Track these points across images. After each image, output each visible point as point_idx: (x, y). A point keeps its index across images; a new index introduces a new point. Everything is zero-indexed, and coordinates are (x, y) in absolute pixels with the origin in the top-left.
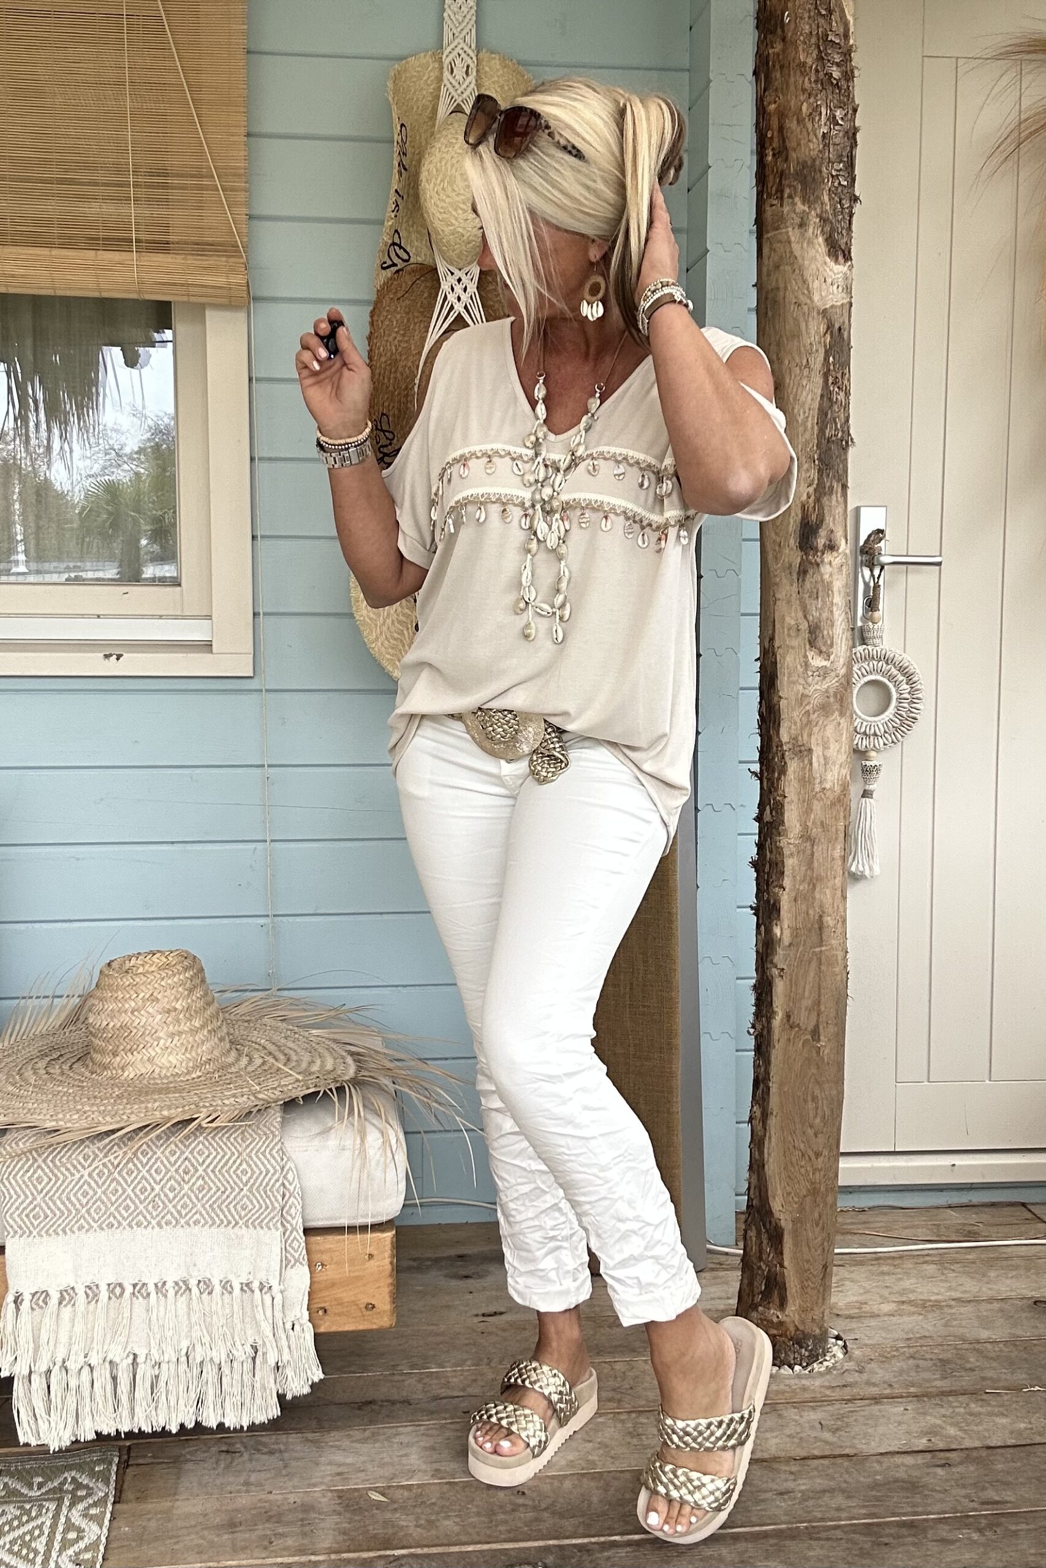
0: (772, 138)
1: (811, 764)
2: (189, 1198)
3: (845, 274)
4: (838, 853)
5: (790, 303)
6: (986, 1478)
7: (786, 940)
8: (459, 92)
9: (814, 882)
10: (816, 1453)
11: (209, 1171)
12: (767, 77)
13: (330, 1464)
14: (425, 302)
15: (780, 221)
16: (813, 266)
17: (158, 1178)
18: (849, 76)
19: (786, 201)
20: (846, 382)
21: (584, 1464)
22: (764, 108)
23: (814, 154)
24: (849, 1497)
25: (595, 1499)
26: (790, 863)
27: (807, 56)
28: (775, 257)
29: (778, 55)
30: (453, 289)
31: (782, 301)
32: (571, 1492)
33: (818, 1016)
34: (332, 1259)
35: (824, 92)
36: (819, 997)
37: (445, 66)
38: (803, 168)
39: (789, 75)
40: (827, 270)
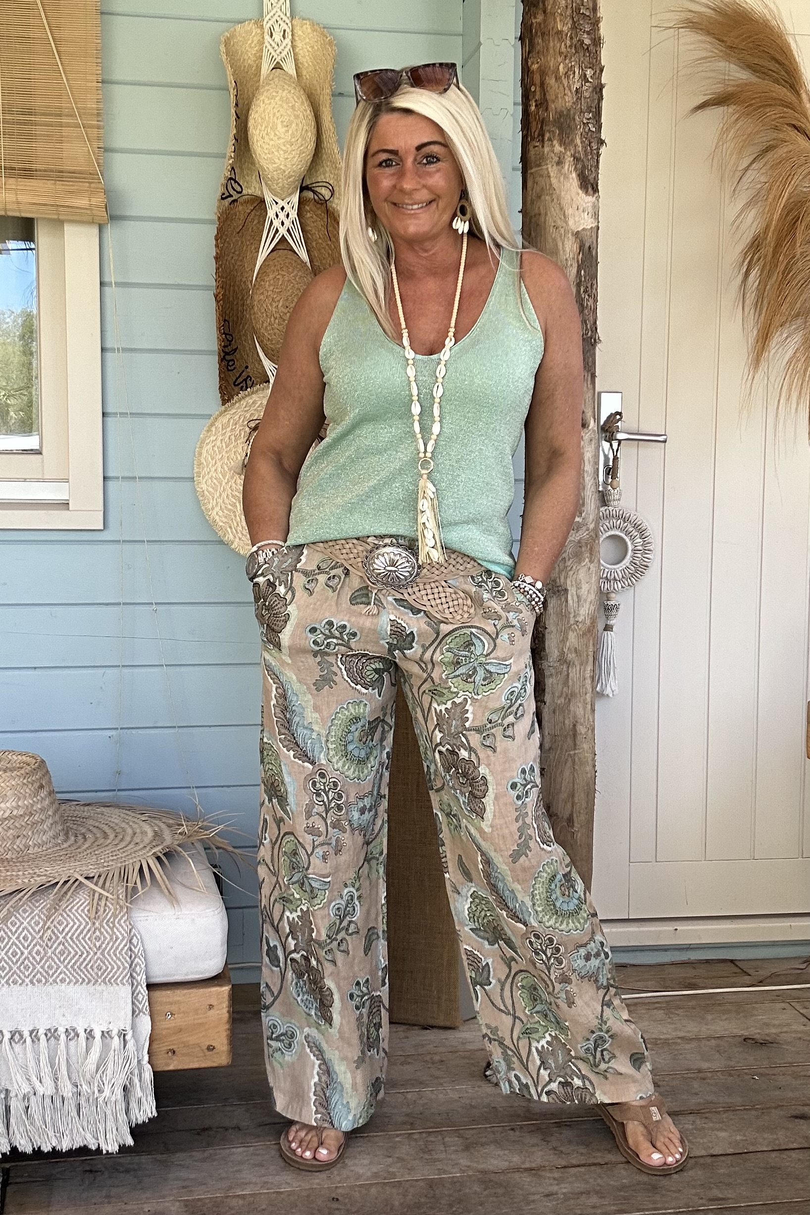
0: (535, 91)
1: (567, 601)
2: (53, 960)
3: (593, 203)
4: (590, 673)
5: (550, 226)
6: (712, 1180)
7: (549, 745)
8: (278, 52)
9: (569, 697)
10: (574, 1162)
11: (68, 938)
12: (531, 42)
13: (177, 1179)
14: (255, 227)
15: (541, 160)
16: (568, 197)
17: (26, 945)
18: (597, 42)
19: (546, 143)
20: (594, 291)
21: (385, 1175)
22: (528, 68)
23: (568, 105)
24: (601, 1197)
25: (397, 1203)
26: (552, 682)
27: (563, 26)
28: (537, 189)
29: (540, 24)
30: (277, 216)
31: (543, 225)
32: (376, 1198)
33: (573, 806)
34: (180, 1009)
35: (577, 55)
36: (574, 790)
37: (266, 31)
38: (561, 116)
39: (549, 41)
40: (580, 200)
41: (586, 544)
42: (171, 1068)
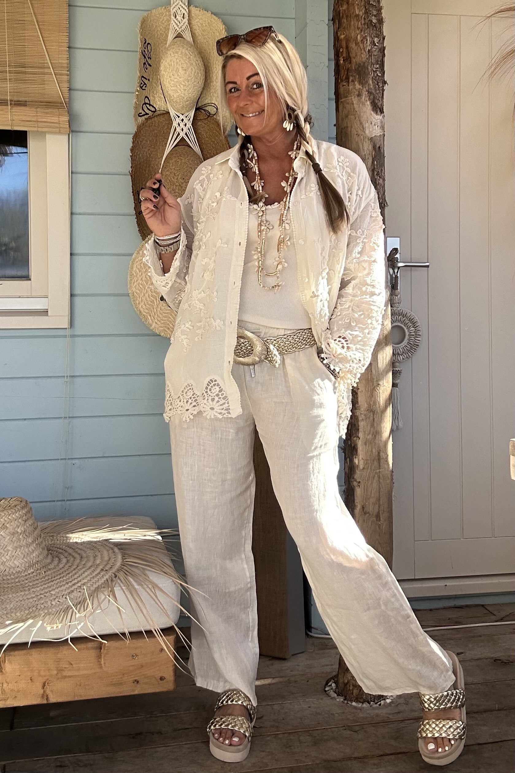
0: (342, 52)
1: (371, 371)
3: (381, 120)
5: (354, 134)
7: (361, 466)
8: (179, 27)
9: (375, 434)
12: (339, 22)
14: (165, 131)
15: (348, 93)
16: (365, 116)
18: (381, 22)
19: (350, 83)
20: (383, 175)
22: (338, 37)
23: (364, 60)
26: (362, 424)
27: (359, 12)
28: (346, 111)
29: (345, 11)
30: (179, 125)
31: (349, 133)
33: (379, 507)
35: (368, 29)
36: (379, 496)
37: (172, 13)
38: (359, 67)
39: (351, 21)
40: (373, 118)
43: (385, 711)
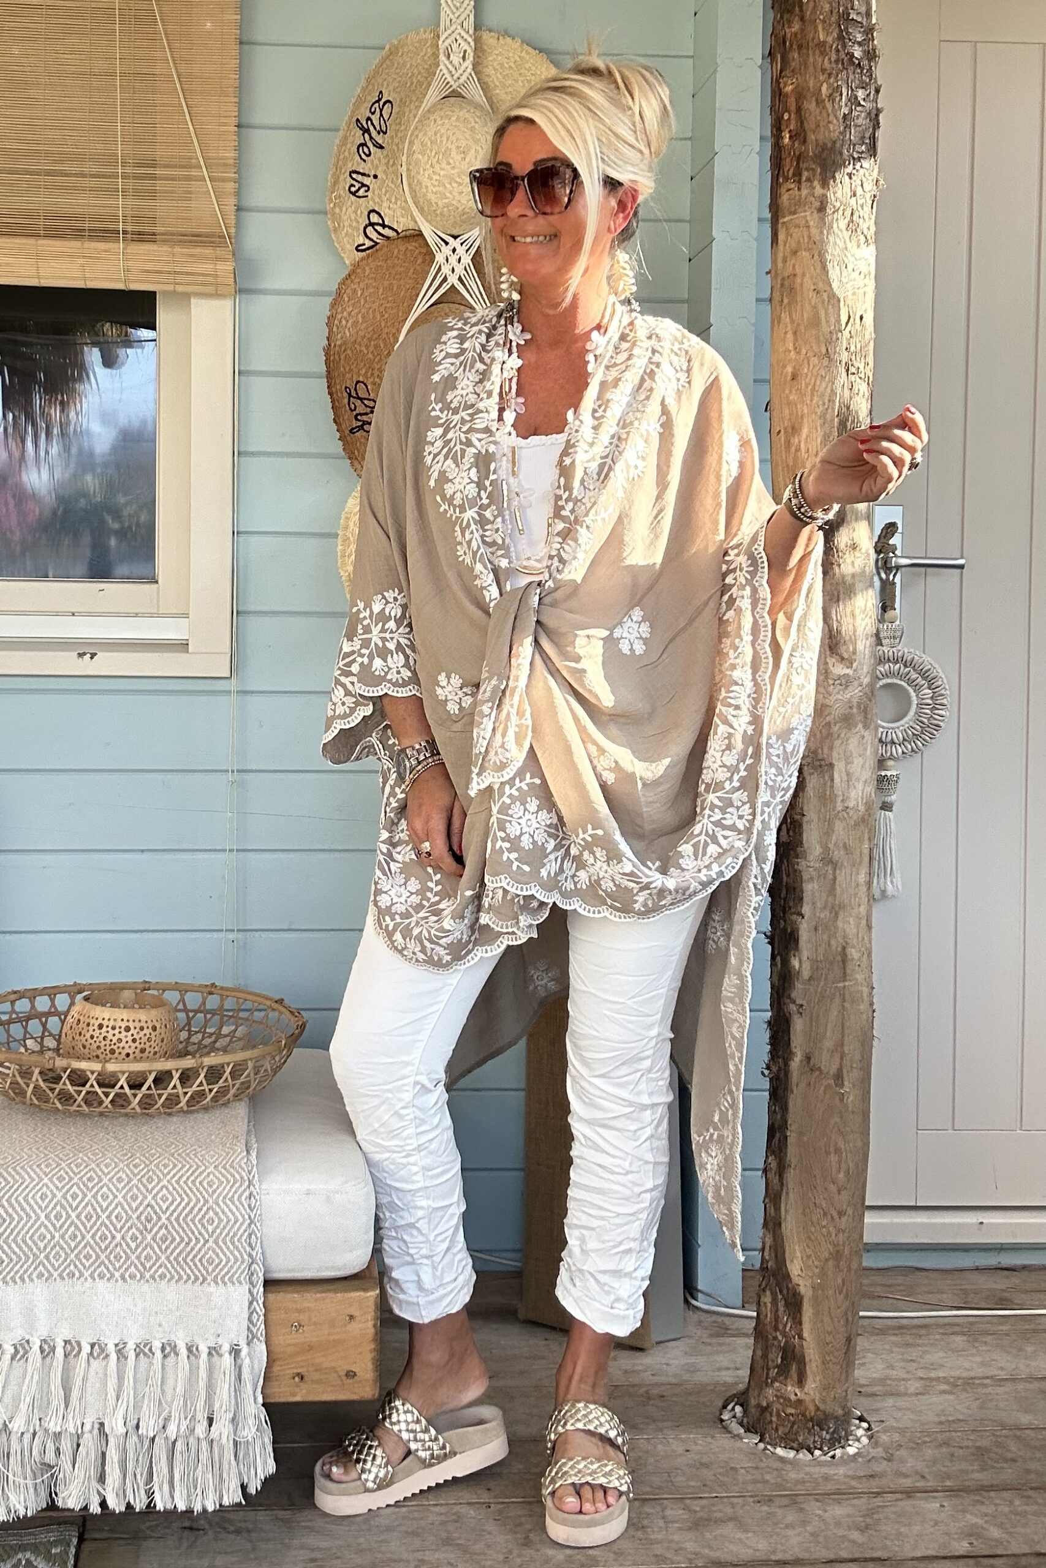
0: (789, 119)
1: (832, 780)
3: (867, 260)
4: (862, 878)
5: (808, 290)
7: (806, 973)
8: (455, 77)
9: (836, 910)
12: (783, 58)
14: (417, 271)
15: (797, 205)
16: (835, 253)
18: (871, 55)
19: (804, 184)
20: (868, 372)
22: (780, 90)
23: (834, 135)
26: (811, 889)
27: (826, 35)
28: (792, 242)
29: (796, 34)
31: (799, 288)
33: (842, 1059)
34: (310, 1319)
35: (845, 72)
36: (843, 1037)
37: (441, 51)
38: (823, 150)
39: (808, 56)
40: (849, 255)
41: (859, 707)
42: (298, 1398)
43: (842, 1471)
